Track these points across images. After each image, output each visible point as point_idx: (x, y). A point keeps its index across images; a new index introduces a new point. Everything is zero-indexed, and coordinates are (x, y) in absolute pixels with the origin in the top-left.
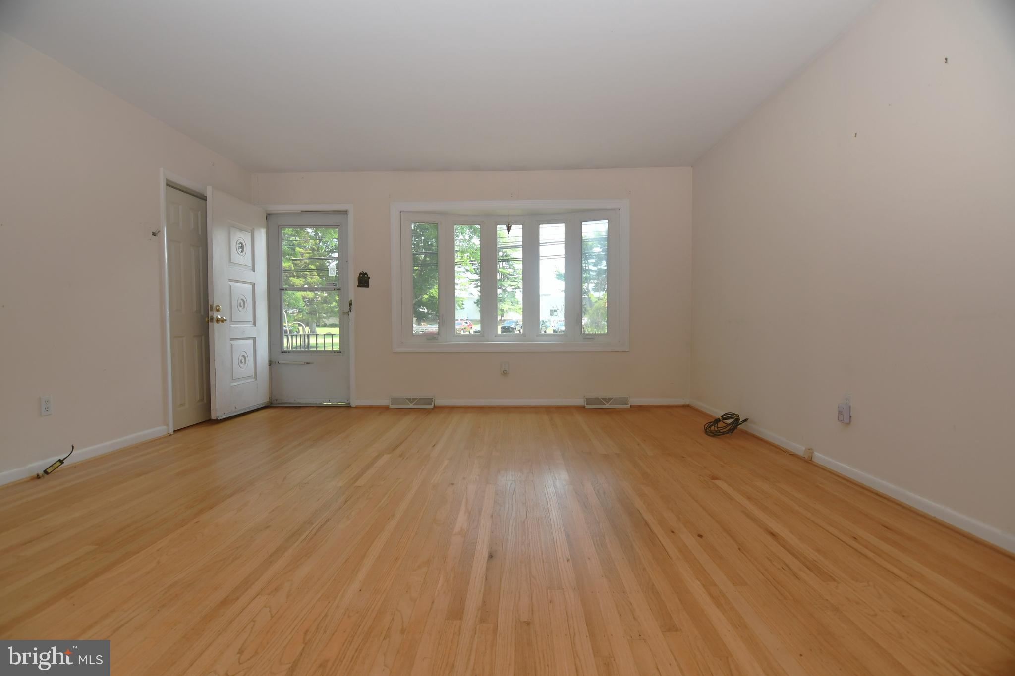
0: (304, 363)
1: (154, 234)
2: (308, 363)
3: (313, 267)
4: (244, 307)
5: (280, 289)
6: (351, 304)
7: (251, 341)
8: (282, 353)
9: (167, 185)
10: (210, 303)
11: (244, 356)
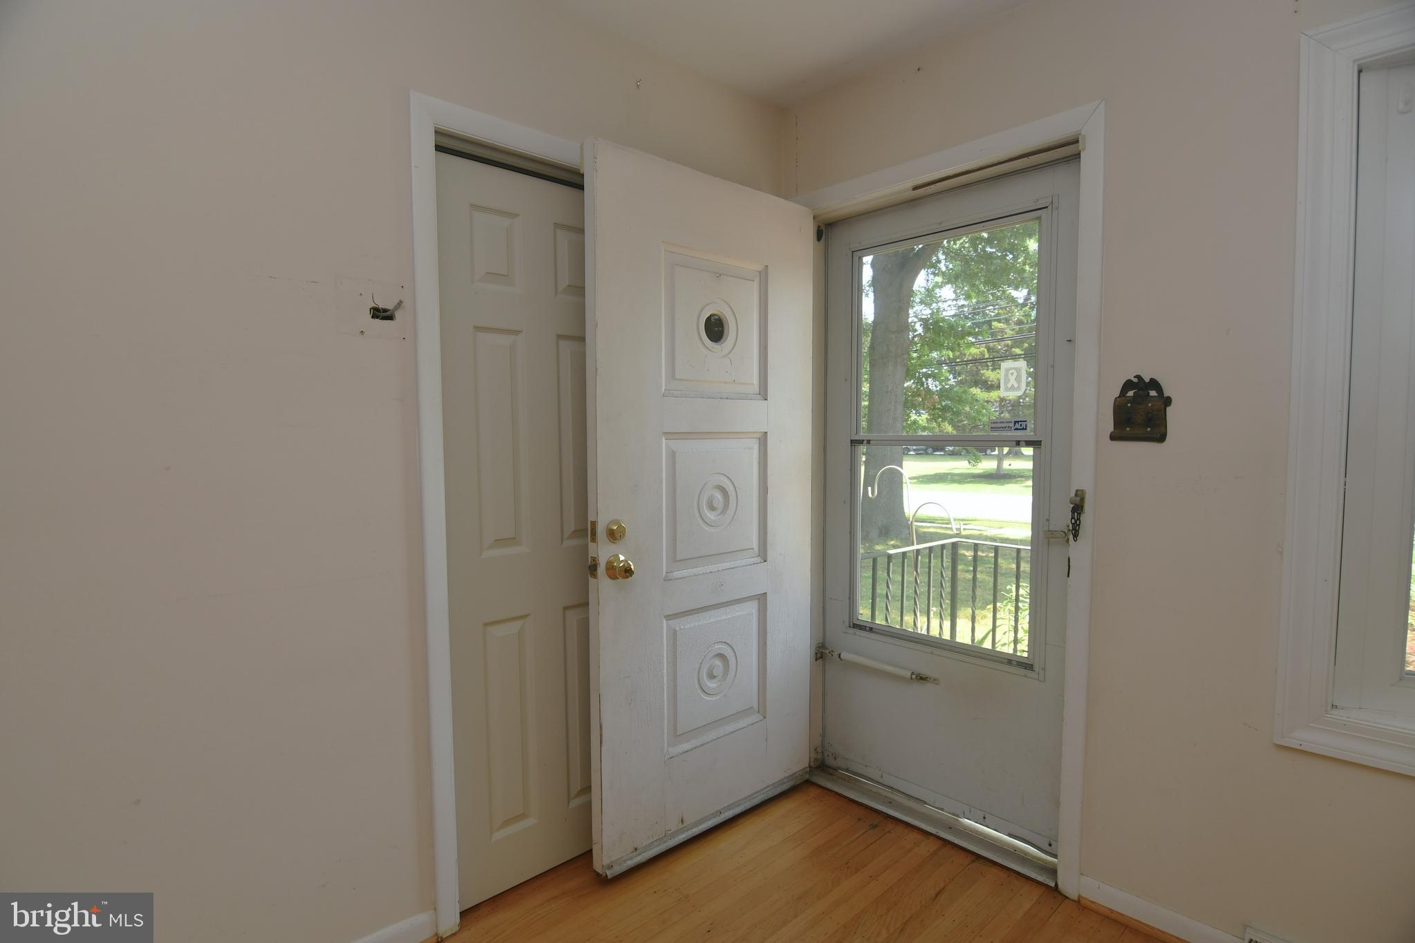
0: (908, 674)
1: (380, 314)
2: (922, 678)
3: (1018, 351)
4: (724, 511)
5: (852, 441)
6: (1078, 509)
7: (752, 608)
8: (852, 631)
9: (439, 148)
10: (591, 518)
11: (721, 656)
